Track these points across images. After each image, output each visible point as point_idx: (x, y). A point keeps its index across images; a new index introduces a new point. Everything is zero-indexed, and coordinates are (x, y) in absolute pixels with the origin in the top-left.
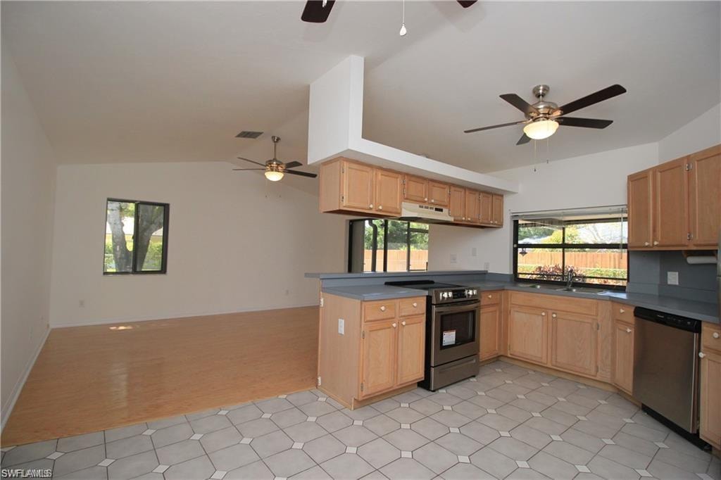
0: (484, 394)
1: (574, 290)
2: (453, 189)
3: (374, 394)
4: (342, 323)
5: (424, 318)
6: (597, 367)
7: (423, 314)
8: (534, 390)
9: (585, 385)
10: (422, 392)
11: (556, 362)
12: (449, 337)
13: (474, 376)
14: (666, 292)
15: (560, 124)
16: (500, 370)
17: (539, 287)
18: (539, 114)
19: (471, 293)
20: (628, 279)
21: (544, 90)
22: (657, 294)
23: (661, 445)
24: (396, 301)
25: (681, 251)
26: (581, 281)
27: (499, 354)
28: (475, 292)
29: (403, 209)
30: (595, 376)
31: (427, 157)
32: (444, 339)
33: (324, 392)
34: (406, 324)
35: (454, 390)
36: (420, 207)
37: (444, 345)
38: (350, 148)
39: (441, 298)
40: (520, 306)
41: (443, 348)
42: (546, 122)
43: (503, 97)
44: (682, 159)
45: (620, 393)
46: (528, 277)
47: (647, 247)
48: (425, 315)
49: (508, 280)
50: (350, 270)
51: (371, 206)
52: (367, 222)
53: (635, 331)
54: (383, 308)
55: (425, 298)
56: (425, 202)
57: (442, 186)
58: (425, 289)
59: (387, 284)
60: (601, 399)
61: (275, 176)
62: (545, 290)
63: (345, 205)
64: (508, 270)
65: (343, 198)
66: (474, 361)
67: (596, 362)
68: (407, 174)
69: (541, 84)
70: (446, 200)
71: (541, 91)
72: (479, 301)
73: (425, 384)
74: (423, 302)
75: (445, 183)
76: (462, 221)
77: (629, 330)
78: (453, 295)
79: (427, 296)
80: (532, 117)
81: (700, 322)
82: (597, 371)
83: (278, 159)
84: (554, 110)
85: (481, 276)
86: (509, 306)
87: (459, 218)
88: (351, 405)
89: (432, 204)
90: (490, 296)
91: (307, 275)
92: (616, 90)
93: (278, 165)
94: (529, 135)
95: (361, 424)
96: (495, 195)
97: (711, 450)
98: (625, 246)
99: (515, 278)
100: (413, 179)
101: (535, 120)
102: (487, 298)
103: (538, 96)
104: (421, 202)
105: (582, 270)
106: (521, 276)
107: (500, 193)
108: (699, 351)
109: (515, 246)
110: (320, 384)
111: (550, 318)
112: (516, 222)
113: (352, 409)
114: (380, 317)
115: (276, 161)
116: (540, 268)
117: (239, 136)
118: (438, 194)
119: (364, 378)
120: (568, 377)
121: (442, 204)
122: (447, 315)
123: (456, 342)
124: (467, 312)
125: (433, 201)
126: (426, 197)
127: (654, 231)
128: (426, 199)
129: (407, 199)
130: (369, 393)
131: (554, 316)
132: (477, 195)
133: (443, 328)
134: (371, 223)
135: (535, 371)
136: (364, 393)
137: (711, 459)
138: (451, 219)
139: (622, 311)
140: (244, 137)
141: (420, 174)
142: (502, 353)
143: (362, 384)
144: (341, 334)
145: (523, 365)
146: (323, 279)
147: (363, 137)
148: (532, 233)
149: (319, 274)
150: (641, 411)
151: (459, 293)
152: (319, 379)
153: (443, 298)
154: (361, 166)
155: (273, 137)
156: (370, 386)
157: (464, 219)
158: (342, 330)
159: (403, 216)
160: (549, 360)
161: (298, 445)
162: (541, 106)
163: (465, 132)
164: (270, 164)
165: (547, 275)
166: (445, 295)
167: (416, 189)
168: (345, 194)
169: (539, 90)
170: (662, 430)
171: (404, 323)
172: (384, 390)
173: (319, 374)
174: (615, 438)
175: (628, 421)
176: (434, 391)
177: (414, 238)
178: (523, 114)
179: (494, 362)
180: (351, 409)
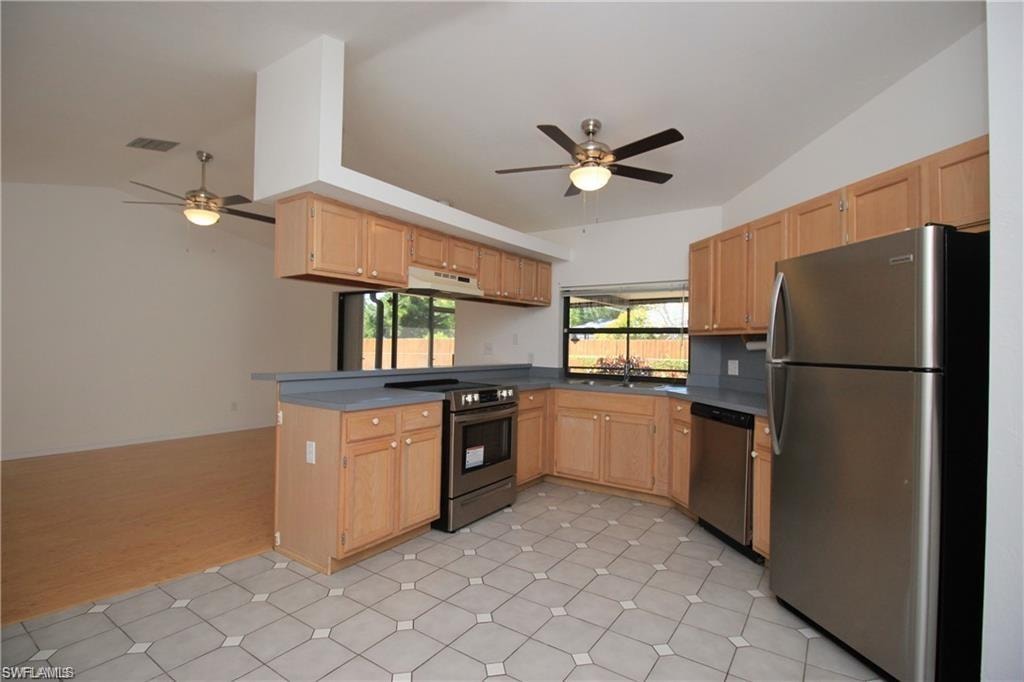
0: (519, 527)
1: (631, 386)
2: (483, 250)
3: (364, 546)
4: (311, 448)
5: (439, 431)
6: (653, 478)
7: (437, 426)
8: (582, 515)
9: (641, 501)
10: (438, 535)
11: (609, 476)
12: (475, 456)
13: (509, 506)
14: (727, 385)
15: (613, 173)
16: (544, 494)
17: (592, 383)
18: (588, 157)
19: (504, 394)
20: (689, 371)
21: (595, 126)
22: (717, 386)
23: (715, 563)
24: (394, 410)
25: (739, 335)
26: (647, 375)
27: (544, 473)
28: (511, 392)
29: (410, 277)
30: (651, 490)
31: (450, 205)
32: (467, 459)
33: (285, 554)
34: (412, 443)
35: (480, 527)
36: (437, 274)
37: (467, 467)
38: (321, 179)
39: (463, 403)
40: (569, 409)
41: (465, 471)
42: (596, 168)
43: (541, 127)
44: (743, 226)
45: (677, 507)
46: (588, 371)
47: (707, 330)
48: (441, 428)
49: (557, 376)
50: (340, 367)
51: (360, 271)
52: (367, 296)
53: (692, 432)
54: (376, 421)
55: (441, 404)
56: (443, 268)
57: (468, 246)
58: (444, 391)
59: (388, 386)
60: (657, 517)
61: (203, 218)
62: (601, 386)
63: (316, 267)
64: (557, 363)
65: (312, 256)
66: (510, 485)
67: (652, 471)
68: (417, 227)
69: (592, 117)
70: (474, 267)
71: (591, 127)
72: (517, 405)
73: (441, 524)
74: (438, 408)
75: (473, 243)
76: (497, 296)
77: (685, 431)
78: (480, 397)
79: (444, 401)
80: (580, 161)
81: (752, 417)
82: (653, 484)
83: (208, 189)
84: (606, 154)
85: (524, 371)
86: (556, 408)
87: (492, 293)
88: (326, 567)
89: (454, 270)
90: (531, 398)
91: (255, 377)
92: (672, 136)
93: (209, 199)
94: (578, 184)
95: (341, 593)
96: (540, 263)
97: (763, 562)
98: (685, 331)
99: (566, 373)
100: (426, 233)
101: (584, 164)
102: (527, 401)
103: (588, 133)
104: (438, 269)
105: (650, 362)
106: (572, 371)
107: (547, 260)
108: (752, 450)
109: (566, 331)
110: (278, 542)
111: (603, 421)
112: (567, 300)
113: (329, 573)
114: (370, 433)
115: (205, 192)
116: (601, 360)
117: (133, 144)
118: (463, 258)
119: (347, 527)
120: (623, 494)
121: (469, 271)
122: (470, 426)
123: (485, 461)
124: (500, 421)
125: (454, 267)
126: (444, 260)
127: (714, 311)
128: (445, 264)
129: (416, 262)
130: (356, 546)
131: (608, 418)
132: (517, 261)
133: (467, 444)
134: (373, 298)
135: (585, 491)
136: (347, 547)
137: (764, 572)
138: (480, 293)
139: (679, 408)
140: (143, 147)
141: (436, 228)
142: (547, 472)
143: (344, 534)
144: (312, 464)
145: (572, 485)
146: (280, 382)
147: (344, 164)
148: (597, 315)
149: (275, 375)
150: (698, 527)
151: (488, 395)
152: (278, 535)
153: (466, 402)
154: (343, 210)
155: (200, 153)
156: (355, 536)
157: (499, 293)
158: (311, 458)
159: (410, 287)
160: (602, 476)
161: (233, 641)
162: (591, 147)
163: (497, 172)
164: (195, 196)
165: (610, 369)
166: (469, 398)
167: (428, 247)
168: (316, 250)
169: (589, 125)
170: (716, 545)
171: (408, 441)
172: (377, 540)
173: (276, 528)
174: (668, 562)
175: (684, 539)
176: (453, 532)
177: (444, 322)
178: (569, 155)
179: (537, 484)
180: (326, 574)
